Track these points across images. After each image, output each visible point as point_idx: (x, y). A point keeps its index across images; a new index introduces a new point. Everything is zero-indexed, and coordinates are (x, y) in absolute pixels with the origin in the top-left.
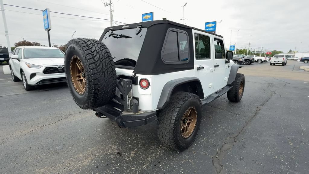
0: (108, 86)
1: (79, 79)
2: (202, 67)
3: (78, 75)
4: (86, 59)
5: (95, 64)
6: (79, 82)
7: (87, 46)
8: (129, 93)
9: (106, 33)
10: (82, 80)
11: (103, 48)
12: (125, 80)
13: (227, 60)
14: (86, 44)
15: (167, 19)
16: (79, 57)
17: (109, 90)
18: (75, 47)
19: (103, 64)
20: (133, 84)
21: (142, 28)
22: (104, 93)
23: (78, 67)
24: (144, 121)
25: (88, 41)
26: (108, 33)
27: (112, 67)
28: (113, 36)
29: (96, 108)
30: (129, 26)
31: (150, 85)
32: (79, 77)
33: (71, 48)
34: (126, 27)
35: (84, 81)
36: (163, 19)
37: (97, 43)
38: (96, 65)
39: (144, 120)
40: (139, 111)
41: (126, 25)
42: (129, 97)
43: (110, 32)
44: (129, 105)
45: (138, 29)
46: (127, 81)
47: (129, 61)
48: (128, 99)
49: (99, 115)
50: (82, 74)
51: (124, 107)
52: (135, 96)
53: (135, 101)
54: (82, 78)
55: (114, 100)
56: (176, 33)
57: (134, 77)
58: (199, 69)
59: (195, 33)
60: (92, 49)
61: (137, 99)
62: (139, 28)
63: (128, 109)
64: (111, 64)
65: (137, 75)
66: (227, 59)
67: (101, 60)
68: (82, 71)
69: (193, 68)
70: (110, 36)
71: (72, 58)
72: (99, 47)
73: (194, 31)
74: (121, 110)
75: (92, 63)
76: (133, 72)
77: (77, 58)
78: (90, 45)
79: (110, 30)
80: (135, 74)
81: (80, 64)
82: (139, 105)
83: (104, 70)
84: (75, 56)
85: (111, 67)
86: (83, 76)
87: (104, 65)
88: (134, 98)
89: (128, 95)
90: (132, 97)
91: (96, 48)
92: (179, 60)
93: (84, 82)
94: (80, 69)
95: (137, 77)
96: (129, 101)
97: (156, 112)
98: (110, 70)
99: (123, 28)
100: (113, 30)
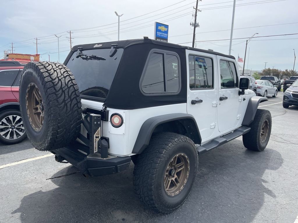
0: (71, 121)
1: (36, 112)
2: (199, 100)
3: (35, 107)
4: (45, 88)
5: (55, 94)
6: (36, 115)
7: (46, 72)
8: (97, 132)
9: (74, 52)
10: (40, 113)
11: (67, 75)
12: (92, 115)
13: (241, 90)
14: (46, 69)
15: (149, 38)
16: (37, 85)
17: (72, 126)
18: (32, 73)
19: (66, 94)
20: (103, 120)
21: (118, 48)
22: (65, 130)
23: (35, 97)
24: (113, 169)
25: (49, 65)
26: (76, 53)
27: (77, 98)
28: (82, 58)
29: (55, 149)
30: (102, 45)
31: (124, 122)
32: (37, 109)
33: (28, 73)
34: (98, 46)
35: (41, 115)
36: (144, 37)
37: (60, 67)
38: (57, 95)
39: (115, 167)
40: (109, 156)
41: (98, 44)
42: (96, 137)
43: (79, 51)
44: (96, 148)
45: (112, 49)
46: (95, 116)
47: (101, 91)
48: (96, 140)
49: (59, 159)
50: (40, 106)
51: (90, 150)
52: (104, 136)
53: (104, 142)
54: (39, 111)
55: (78, 139)
56: (162, 55)
57: (105, 111)
58: (193, 102)
59: (190, 55)
60: (53, 75)
61: (107, 140)
62: (114, 48)
63: (95, 152)
64: (76, 95)
65: (108, 109)
66: (240, 88)
67: (64, 89)
68: (40, 102)
69: (185, 101)
70: (78, 57)
71: (29, 86)
72: (62, 73)
73: (188, 52)
74: (86, 154)
75: (52, 93)
76: (104, 105)
77: (35, 86)
78: (50, 70)
79: (79, 50)
80: (106, 108)
81: (39, 94)
82: (109, 148)
83: (67, 102)
84: (32, 84)
85: (75, 99)
86: (41, 109)
87: (67, 96)
88: (103, 138)
89: (96, 134)
90: (100, 137)
91: (57, 75)
92: (165, 91)
93: (42, 117)
94: (38, 99)
95: (108, 112)
96: (96, 142)
97: (131, 157)
98: (74, 102)
99: (94, 47)
100: (82, 50)
